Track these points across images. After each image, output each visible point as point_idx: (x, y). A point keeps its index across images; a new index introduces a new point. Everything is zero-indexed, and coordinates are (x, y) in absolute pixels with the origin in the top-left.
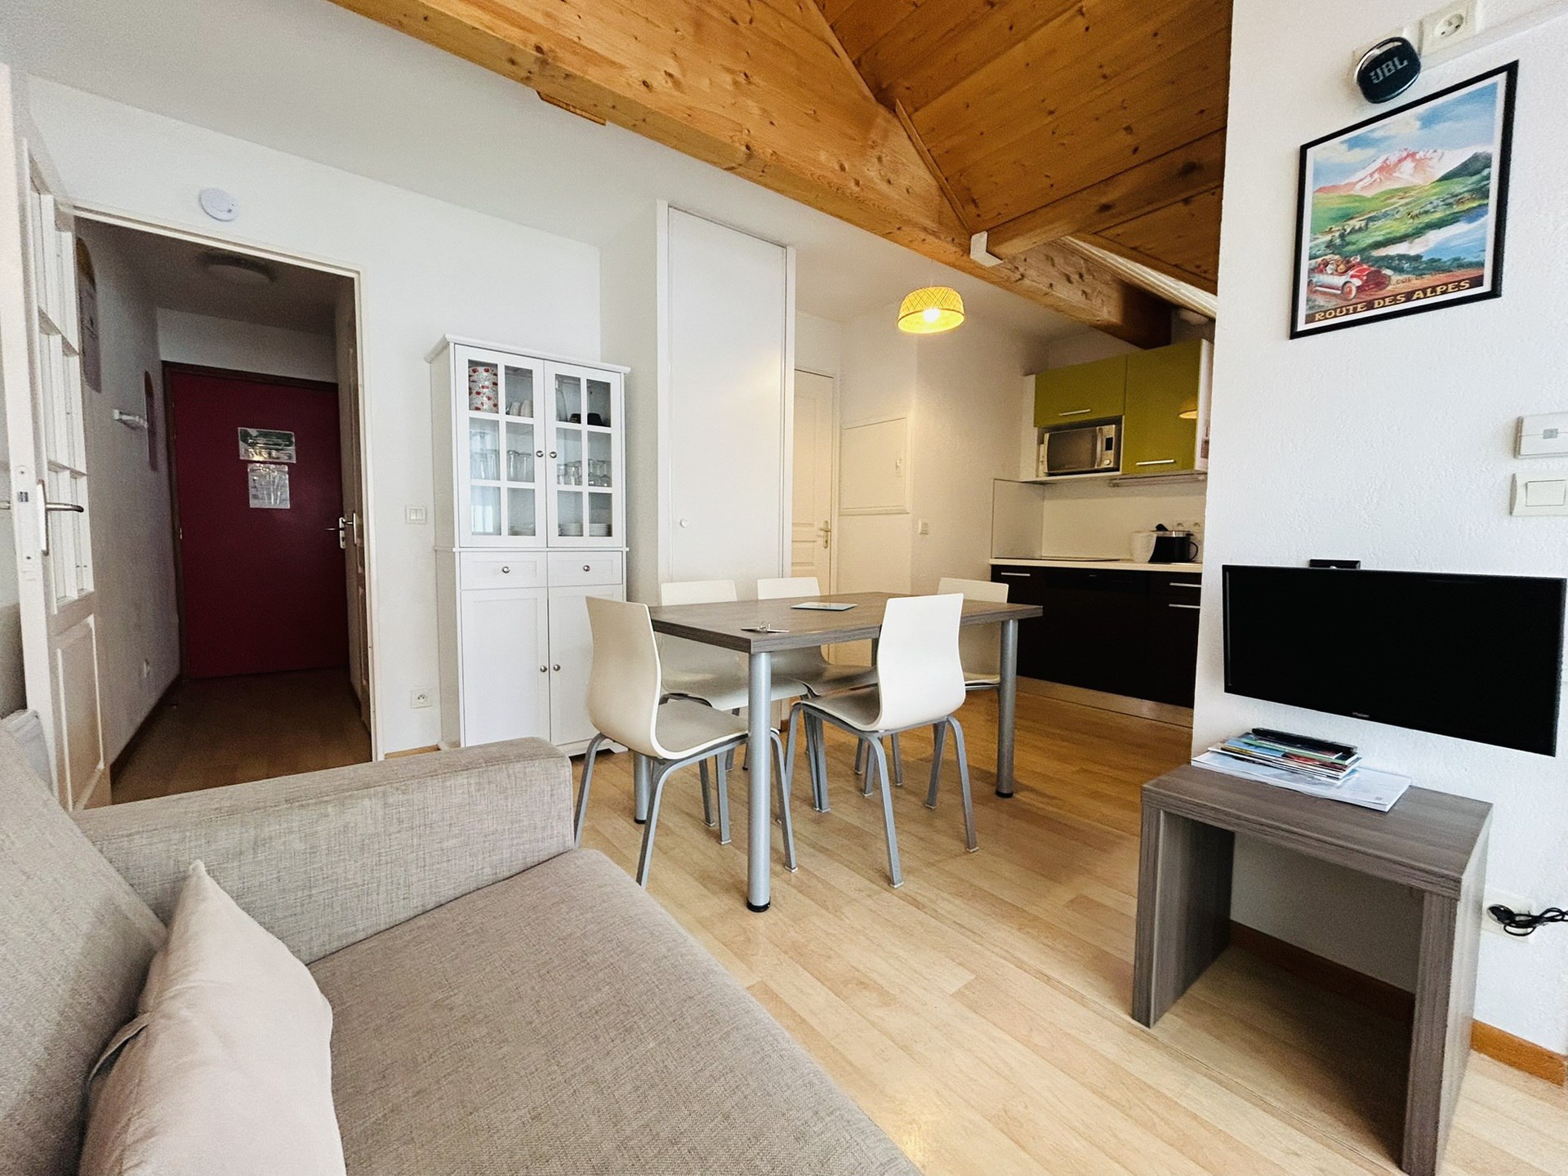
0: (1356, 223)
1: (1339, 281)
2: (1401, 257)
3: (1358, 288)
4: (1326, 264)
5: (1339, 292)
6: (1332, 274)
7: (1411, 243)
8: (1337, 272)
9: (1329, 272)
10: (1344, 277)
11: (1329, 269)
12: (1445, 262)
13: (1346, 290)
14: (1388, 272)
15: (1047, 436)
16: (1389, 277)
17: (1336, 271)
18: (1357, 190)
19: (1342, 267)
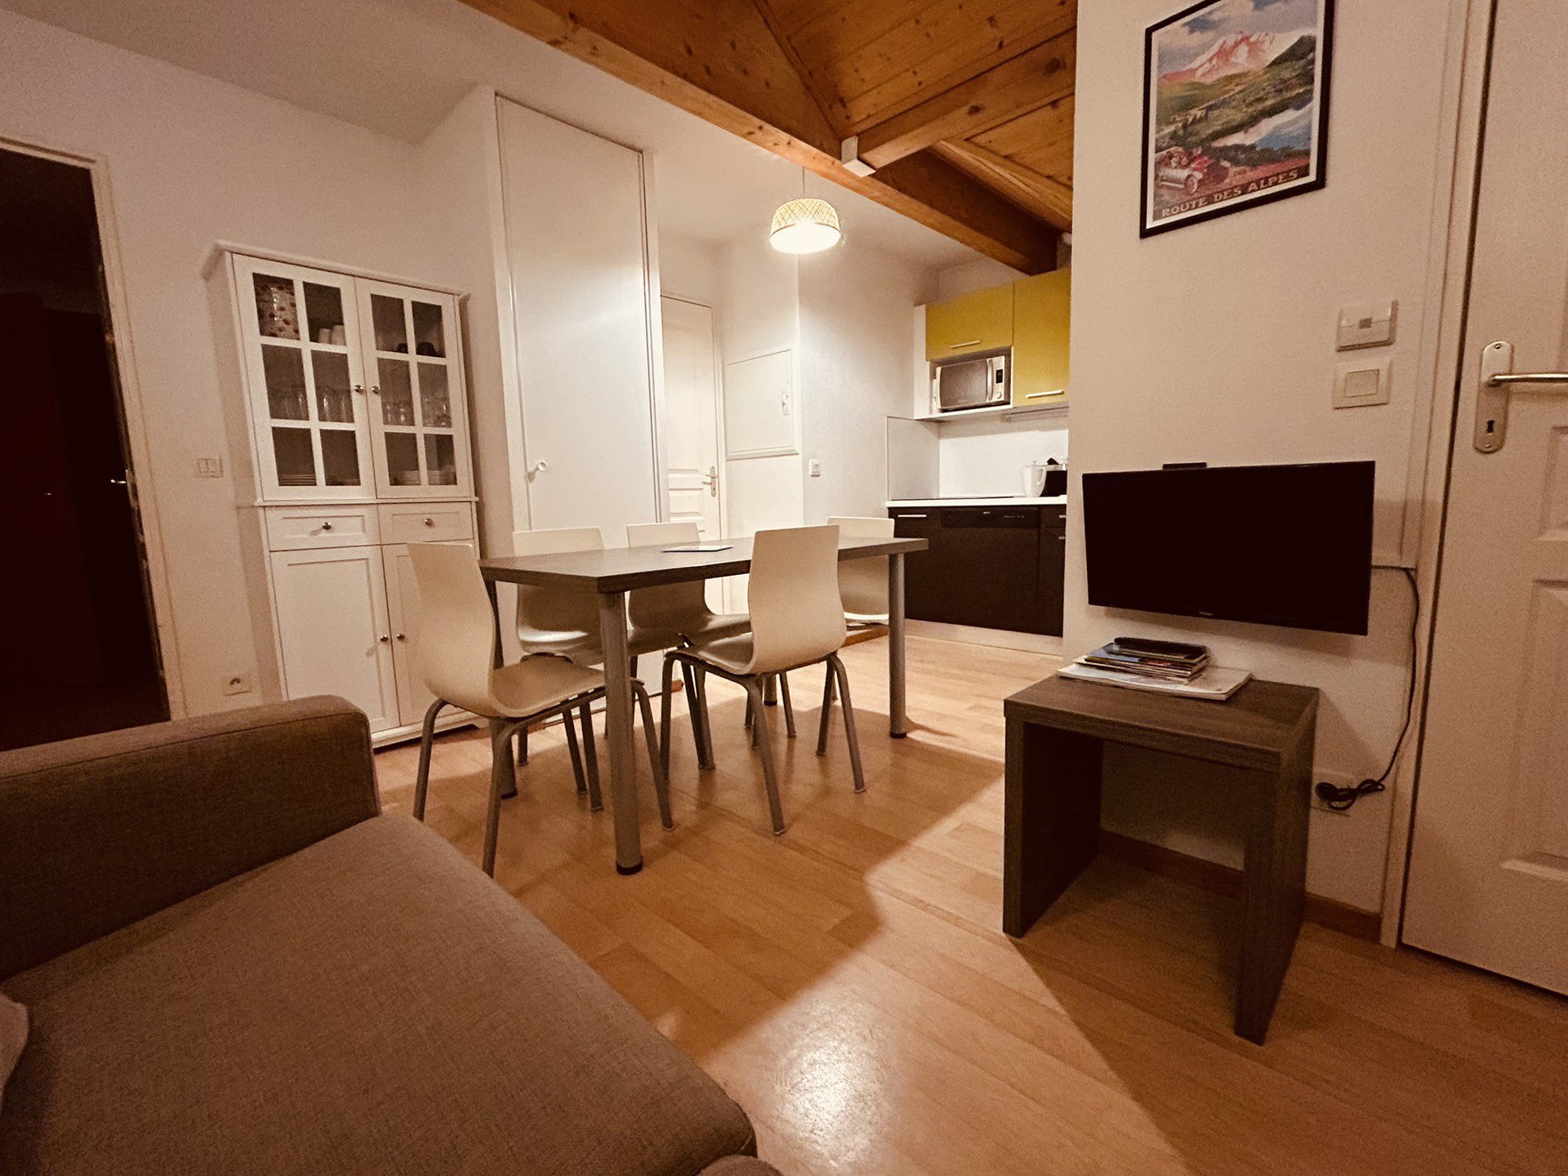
0: (1198, 113)
1: (1183, 174)
2: (1238, 147)
3: (1200, 182)
4: (1171, 157)
5: (1182, 186)
6: (1176, 168)
7: (1246, 132)
8: (1180, 166)
9: (1174, 165)
10: (1187, 170)
11: (1173, 162)
12: (1277, 151)
13: (1190, 183)
14: (1226, 164)
15: (939, 370)
16: (1226, 169)
17: (1180, 164)
18: (1198, 77)
19: (1185, 160)
